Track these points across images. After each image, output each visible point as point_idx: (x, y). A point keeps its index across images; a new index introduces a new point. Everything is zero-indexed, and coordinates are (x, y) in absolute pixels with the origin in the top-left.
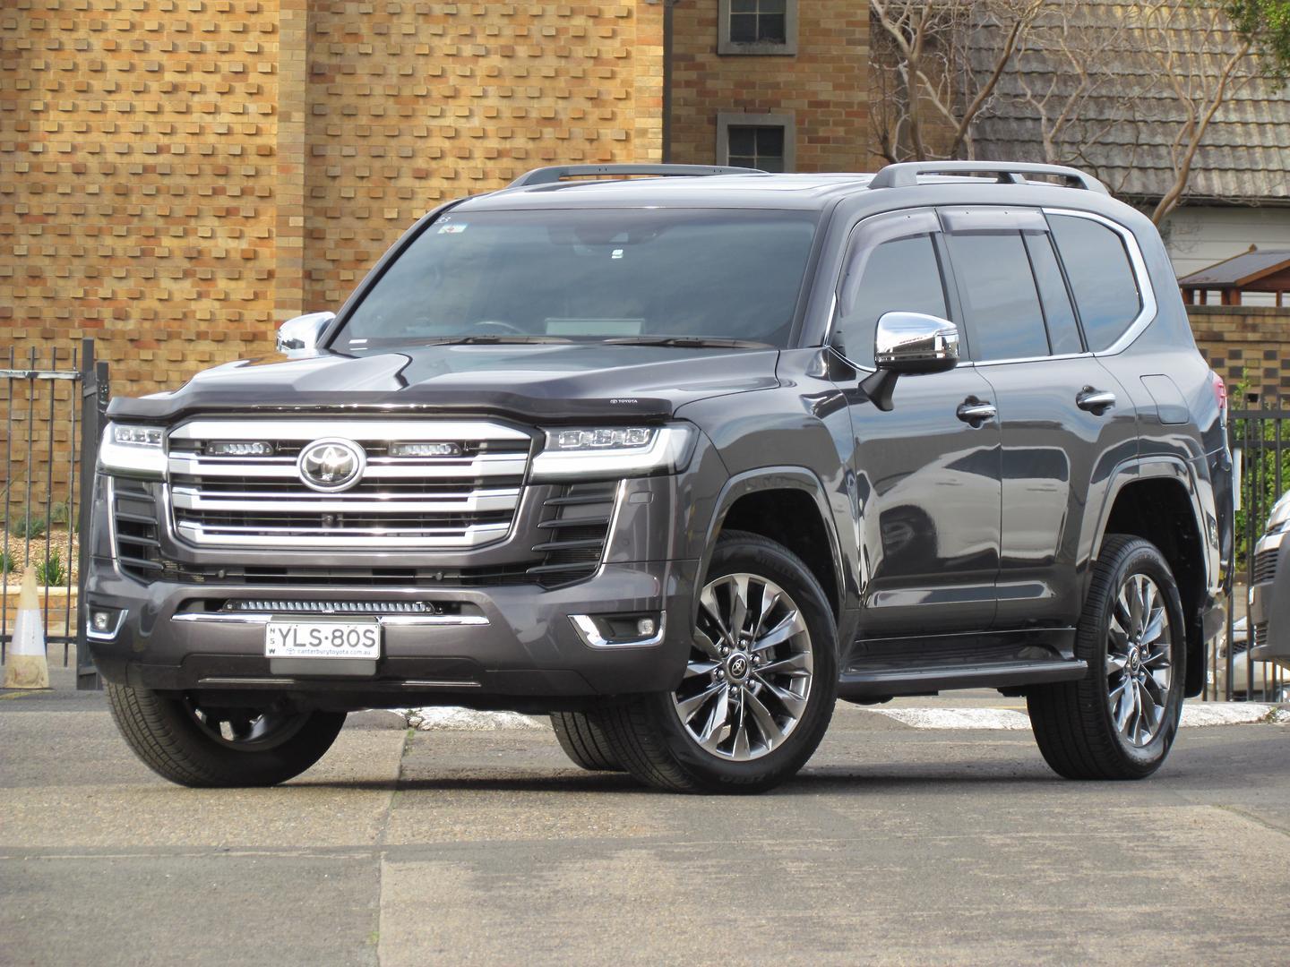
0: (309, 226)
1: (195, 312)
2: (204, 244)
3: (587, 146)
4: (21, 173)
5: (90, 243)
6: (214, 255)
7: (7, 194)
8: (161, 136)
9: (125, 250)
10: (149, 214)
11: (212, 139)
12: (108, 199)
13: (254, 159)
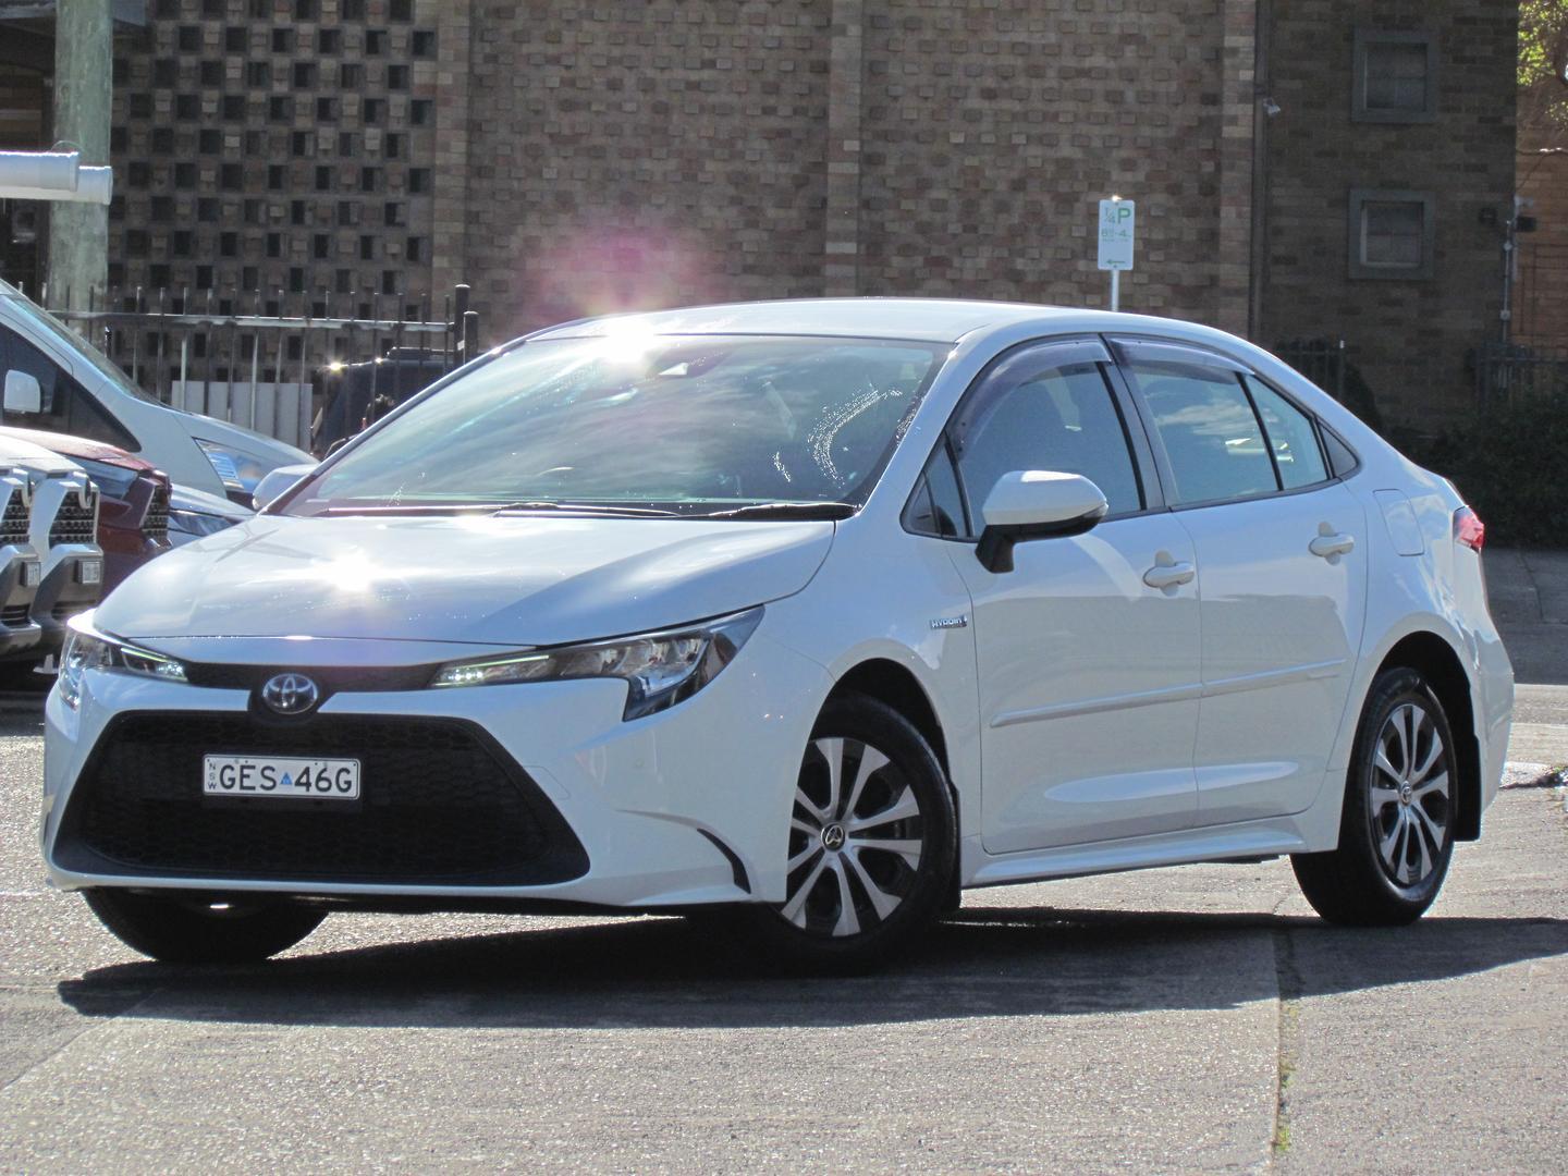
0: (867, 149)
1: (741, 244)
2: (751, 169)
3: (1173, 65)
4: (552, 89)
5: (626, 165)
6: (763, 180)
7: (537, 112)
8: (706, 50)
9: (665, 174)
10: (692, 136)
11: (762, 54)
12: (645, 117)
13: (807, 77)
